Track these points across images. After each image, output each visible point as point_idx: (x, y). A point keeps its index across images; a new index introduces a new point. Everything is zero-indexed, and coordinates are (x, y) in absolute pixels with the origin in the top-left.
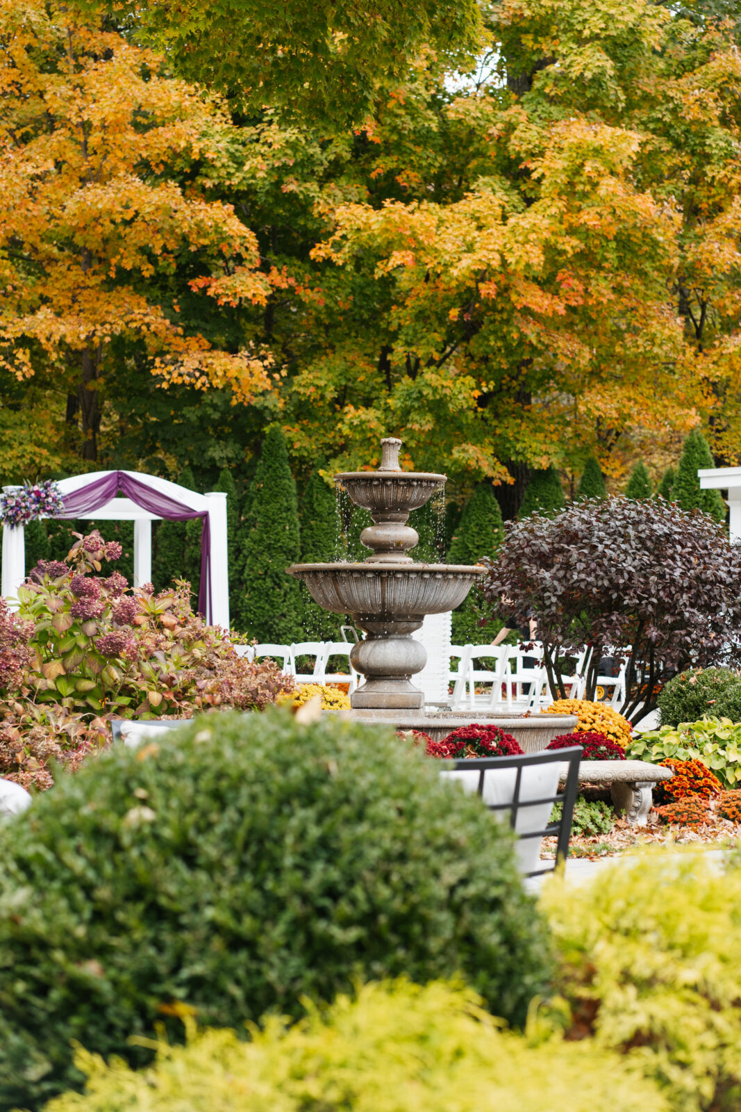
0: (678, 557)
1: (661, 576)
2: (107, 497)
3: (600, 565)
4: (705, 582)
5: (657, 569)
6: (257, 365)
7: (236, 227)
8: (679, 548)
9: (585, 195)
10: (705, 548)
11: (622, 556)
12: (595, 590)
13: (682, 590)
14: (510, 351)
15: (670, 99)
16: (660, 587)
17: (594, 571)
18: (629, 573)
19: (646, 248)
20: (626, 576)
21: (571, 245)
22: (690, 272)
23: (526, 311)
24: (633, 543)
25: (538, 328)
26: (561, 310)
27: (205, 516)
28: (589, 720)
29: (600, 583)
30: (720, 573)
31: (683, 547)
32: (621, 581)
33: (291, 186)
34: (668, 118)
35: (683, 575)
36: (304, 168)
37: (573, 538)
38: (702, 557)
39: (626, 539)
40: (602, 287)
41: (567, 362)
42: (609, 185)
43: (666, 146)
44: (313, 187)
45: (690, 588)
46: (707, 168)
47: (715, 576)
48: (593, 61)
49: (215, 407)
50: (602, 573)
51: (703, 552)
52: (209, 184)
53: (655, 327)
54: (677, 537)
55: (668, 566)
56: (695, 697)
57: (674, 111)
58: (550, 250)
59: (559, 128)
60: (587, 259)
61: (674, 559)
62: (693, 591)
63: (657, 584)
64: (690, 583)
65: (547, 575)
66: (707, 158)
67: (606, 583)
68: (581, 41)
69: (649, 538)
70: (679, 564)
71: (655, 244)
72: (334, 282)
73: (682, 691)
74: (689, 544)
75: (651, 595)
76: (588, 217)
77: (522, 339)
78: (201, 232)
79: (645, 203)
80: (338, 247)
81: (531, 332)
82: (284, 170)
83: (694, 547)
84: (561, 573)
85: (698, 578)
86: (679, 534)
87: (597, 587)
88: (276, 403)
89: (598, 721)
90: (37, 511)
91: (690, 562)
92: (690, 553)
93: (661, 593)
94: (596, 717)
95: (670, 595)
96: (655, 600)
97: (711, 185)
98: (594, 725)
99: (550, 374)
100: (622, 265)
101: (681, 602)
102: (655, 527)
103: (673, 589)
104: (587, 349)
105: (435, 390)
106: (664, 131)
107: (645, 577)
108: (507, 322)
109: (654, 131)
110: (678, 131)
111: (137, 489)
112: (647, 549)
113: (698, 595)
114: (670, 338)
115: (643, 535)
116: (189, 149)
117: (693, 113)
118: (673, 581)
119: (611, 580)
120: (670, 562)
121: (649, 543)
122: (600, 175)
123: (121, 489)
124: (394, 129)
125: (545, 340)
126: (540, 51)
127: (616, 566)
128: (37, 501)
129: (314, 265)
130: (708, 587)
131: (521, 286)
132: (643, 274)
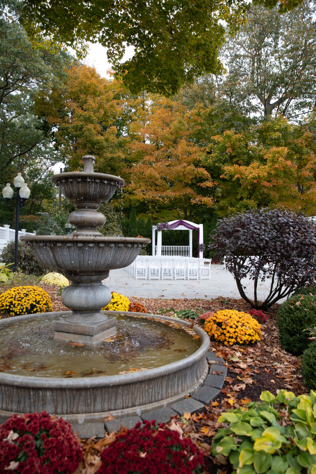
0: (291, 233)
1: (283, 242)
2: (178, 225)
3: (252, 237)
4: (305, 245)
5: (281, 238)
6: (210, 199)
7: (205, 172)
8: (292, 228)
9: (276, 162)
10: (305, 229)
11: (263, 233)
12: (249, 249)
13: (293, 249)
14: (261, 195)
15: (294, 143)
16: (282, 247)
17: (250, 239)
18: (266, 240)
19: (289, 173)
20: (264, 241)
21: (273, 172)
22: (300, 178)
23: (264, 186)
24: (269, 226)
25: (267, 190)
26: (271, 186)
27: (199, 228)
28: (234, 326)
29: (252, 246)
30: (313, 240)
31: (294, 228)
32: (262, 245)
33: (217, 164)
34: (294, 147)
35: (294, 241)
36: (219, 161)
37: (243, 226)
38: (303, 232)
39: (266, 225)
40: (281, 181)
41: (273, 197)
42: (281, 159)
43: (294, 153)
44: (221, 164)
45: (297, 248)
46: (303, 156)
47: (310, 241)
48: (277, 135)
49: (205, 208)
50: (253, 241)
51: (304, 230)
52: (201, 165)
53: (292, 189)
54: (291, 224)
55: (286, 237)
56: (299, 315)
57: (295, 145)
58: (269, 174)
59: (271, 150)
60: (277, 176)
61: (289, 234)
62: (299, 249)
63: (280, 246)
64: (297, 246)
65: (227, 241)
66: (303, 154)
67: (255, 245)
68: (275, 131)
69: (277, 224)
70: (292, 236)
71: (292, 172)
72: (228, 184)
73: (291, 309)
74: (297, 227)
75: (277, 251)
76: (277, 166)
77: (264, 192)
78: (199, 174)
79: (289, 163)
80: (226, 175)
81: (266, 191)
82: (216, 162)
83: (300, 229)
84: (235, 241)
85: (301, 243)
86: (292, 222)
87: (251, 248)
88: (216, 207)
89: (239, 328)
90: (164, 228)
91: (297, 235)
92: (298, 231)
93: (283, 250)
94: (239, 324)
95: (287, 251)
96: (279, 254)
97: (303, 160)
98: (237, 330)
99: (271, 200)
100: (285, 177)
101: (293, 255)
102: (280, 219)
103: (288, 248)
104: (277, 194)
105: (246, 203)
106: (293, 149)
107: (275, 242)
108: (260, 189)
109: (291, 150)
110: (296, 149)
111: (184, 223)
112: (276, 229)
113: (301, 251)
114: (295, 191)
115: (274, 223)
116: (196, 159)
117: (300, 145)
118: (289, 244)
119: (257, 244)
120: (287, 235)
121: (277, 227)
122: (279, 157)
123: (181, 223)
124: (237, 152)
125: (268, 192)
126: (267, 135)
127: (259, 237)
128: (164, 226)
129: (221, 179)
130: (307, 247)
131: (263, 181)
132: (289, 179)
